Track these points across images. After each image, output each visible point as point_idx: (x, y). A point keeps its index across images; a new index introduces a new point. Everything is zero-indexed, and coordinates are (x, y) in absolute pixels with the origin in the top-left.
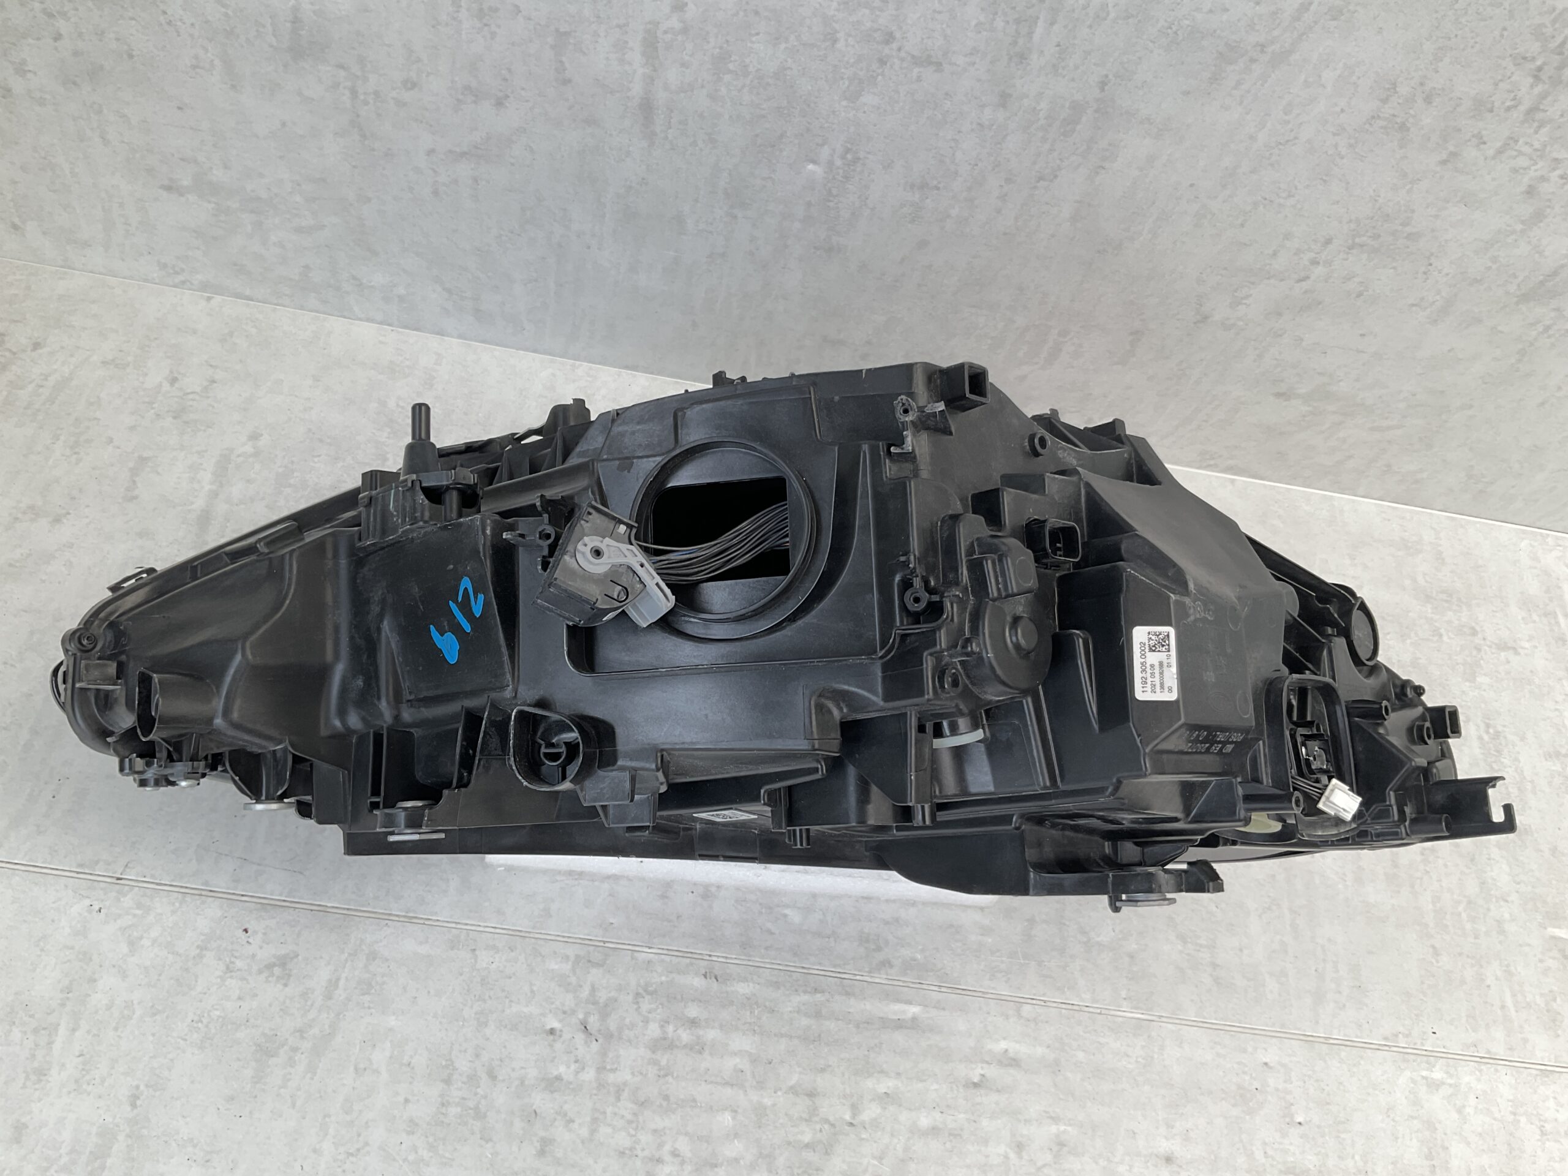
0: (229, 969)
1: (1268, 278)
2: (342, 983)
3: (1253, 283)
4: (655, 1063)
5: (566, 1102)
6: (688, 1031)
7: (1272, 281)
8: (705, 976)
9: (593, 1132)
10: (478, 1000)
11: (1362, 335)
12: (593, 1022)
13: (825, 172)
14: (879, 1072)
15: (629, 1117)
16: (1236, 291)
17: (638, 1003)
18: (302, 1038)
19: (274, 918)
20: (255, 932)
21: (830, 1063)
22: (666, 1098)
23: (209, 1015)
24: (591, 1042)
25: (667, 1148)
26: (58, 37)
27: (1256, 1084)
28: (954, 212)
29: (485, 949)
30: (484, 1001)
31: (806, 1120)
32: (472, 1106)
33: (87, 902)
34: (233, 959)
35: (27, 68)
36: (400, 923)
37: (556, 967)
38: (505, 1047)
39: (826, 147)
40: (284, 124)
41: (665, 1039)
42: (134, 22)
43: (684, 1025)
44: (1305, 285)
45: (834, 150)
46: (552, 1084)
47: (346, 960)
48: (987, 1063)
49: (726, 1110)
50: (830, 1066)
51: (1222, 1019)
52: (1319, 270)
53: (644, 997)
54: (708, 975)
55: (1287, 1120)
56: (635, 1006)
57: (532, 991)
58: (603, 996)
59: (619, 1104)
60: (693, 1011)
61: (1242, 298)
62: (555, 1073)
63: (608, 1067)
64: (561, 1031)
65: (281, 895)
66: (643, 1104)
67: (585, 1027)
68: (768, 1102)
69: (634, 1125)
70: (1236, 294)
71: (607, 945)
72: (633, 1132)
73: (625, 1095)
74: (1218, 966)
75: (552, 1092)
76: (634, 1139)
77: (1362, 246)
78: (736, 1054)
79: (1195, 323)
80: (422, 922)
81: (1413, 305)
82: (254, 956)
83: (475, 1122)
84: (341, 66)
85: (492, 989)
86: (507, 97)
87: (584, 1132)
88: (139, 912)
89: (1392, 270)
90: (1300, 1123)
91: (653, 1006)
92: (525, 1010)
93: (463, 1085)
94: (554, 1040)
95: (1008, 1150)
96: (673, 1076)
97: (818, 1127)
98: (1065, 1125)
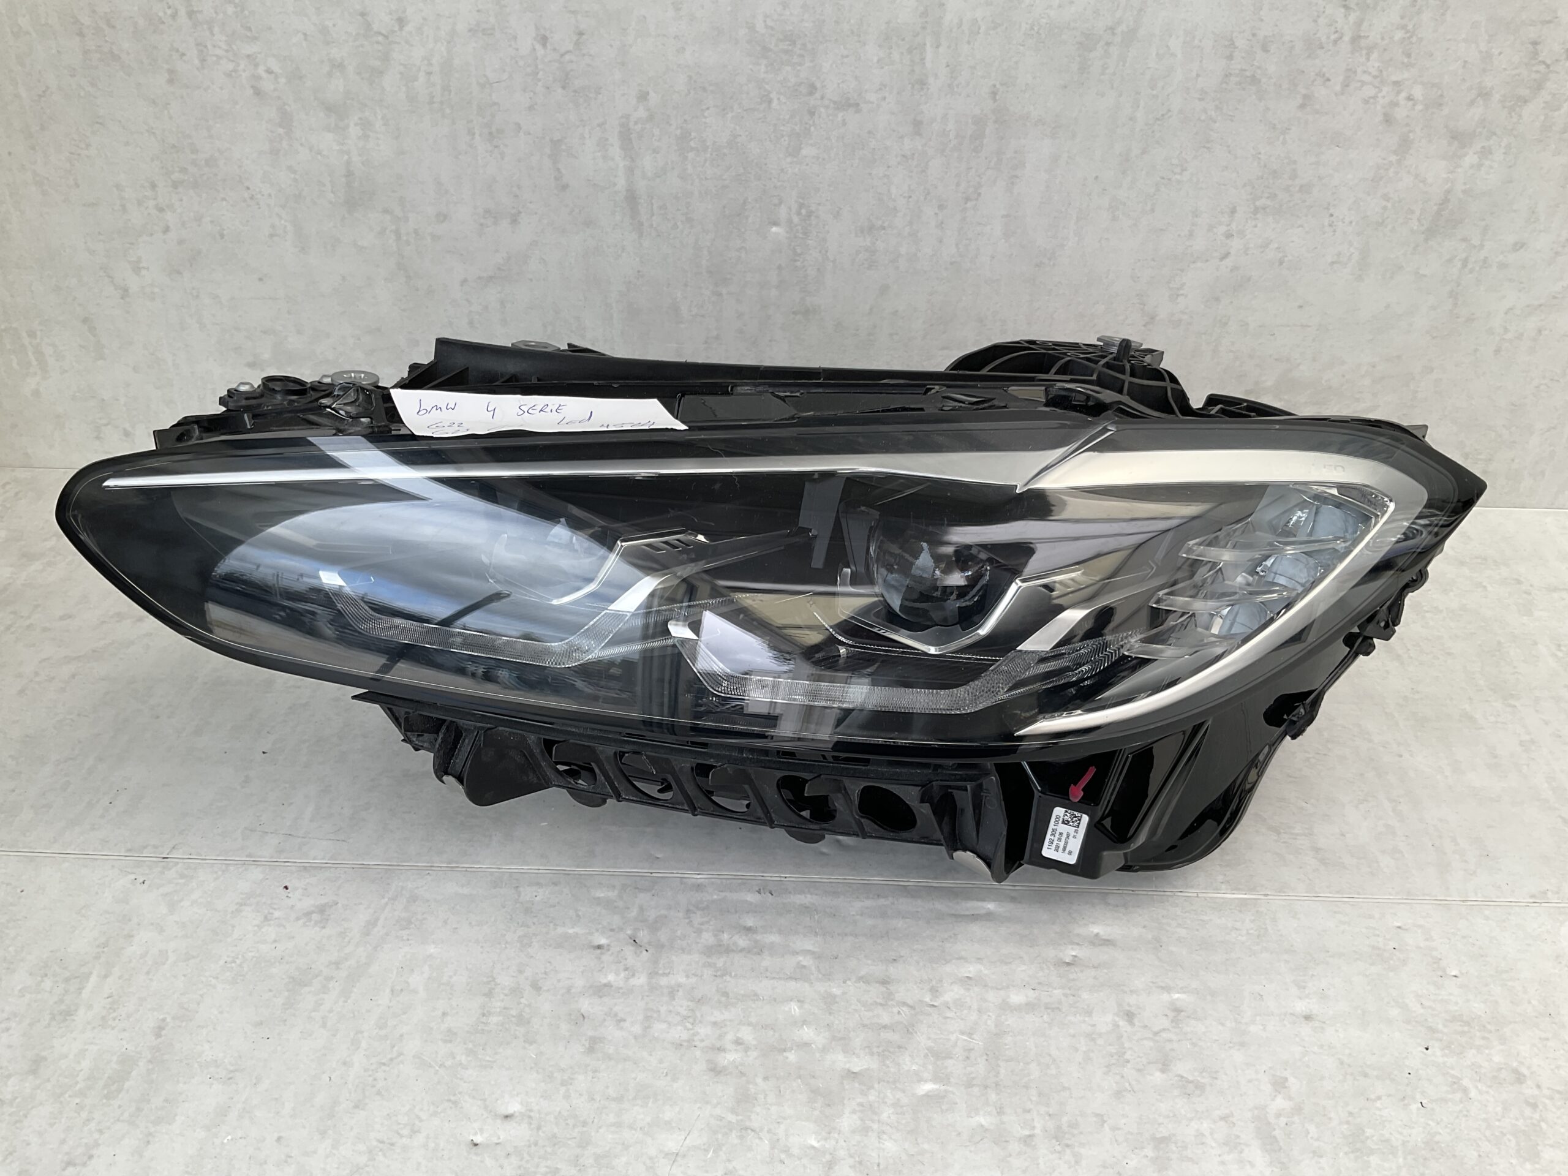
0: (266, 918)
1: (1194, 262)
2: (381, 923)
3: (1182, 270)
4: (710, 965)
5: (616, 1004)
6: (744, 937)
7: (1199, 264)
8: (759, 892)
9: (647, 1028)
10: (522, 926)
11: (1301, 307)
12: (643, 936)
13: (787, 232)
14: (957, 959)
15: (684, 1012)
16: (1168, 283)
17: (689, 918)
18: (338, 968)
19: (315, 876)
20: (296, 889)
21: (902, 955)
22: (726, 994)
23: (243, 956)
24: (641, 952)
25: (730, 1037)
26: (166, 230)
27: (1392, 944)
28: (903, 250)
29: (528, 886)
30: (528, 927)
31: (881, 1005)
32: (515, 1014)
33: (133, 877)
34: (271, 911)
35: (141, 265)
36: (441, 872)
37: (602, 895)
38: (550, 962)
39: (783, 206)
40: (344, 278)
41: (720, 945)
42: (224, 203)
43: (739, 932)
44: (1229, 262)
45: (790, 208)
46: (601, 990)
47: (387, 904)
48: (1078, 944)
49: (791, 1001)
50: (902, 957)
51: (1338, 892)
52: (1236, 244)
53: (695, 913)
54: (762, 890)
55: (1440, 973)
56: (687, 921)
57: (578, 916)
58: (652, 914)
59: (674, 1003)
60: (750, 921)
61: (1178, 289)
62: (604, 981)
63: (660, 972)
64: (608, 945)
65: (323, 859)
66: (700, 1001)
67: (634, 940)
68: (836, 991)
69: (691, 1020)
70: (1171, 286)
71: (654, 875)
72: (689, 1026)
73: (680, 994)
74: (1319, 849)
75: (601, 997)
76: (692, 1032)
77: (1264, 209)
78: (797, 953)
79: (1145, 326)
80: (464, 869)
81: (1333, 263)
82: (293, 906)
83: (517, 1028)
84: (386, 211)
85: (536, 917)
86: (520, 212)
87: (637, 1029)
88: (182, 881)
89: (1300, 229)
90: (1455, 976)
91: (705, 919)
92: (571, 931)
93: (505, 997)
94: (602, 954)
95: (1117, 1019)
96: (731, 976)
97: (895, 1010)
98: (1179, 993)
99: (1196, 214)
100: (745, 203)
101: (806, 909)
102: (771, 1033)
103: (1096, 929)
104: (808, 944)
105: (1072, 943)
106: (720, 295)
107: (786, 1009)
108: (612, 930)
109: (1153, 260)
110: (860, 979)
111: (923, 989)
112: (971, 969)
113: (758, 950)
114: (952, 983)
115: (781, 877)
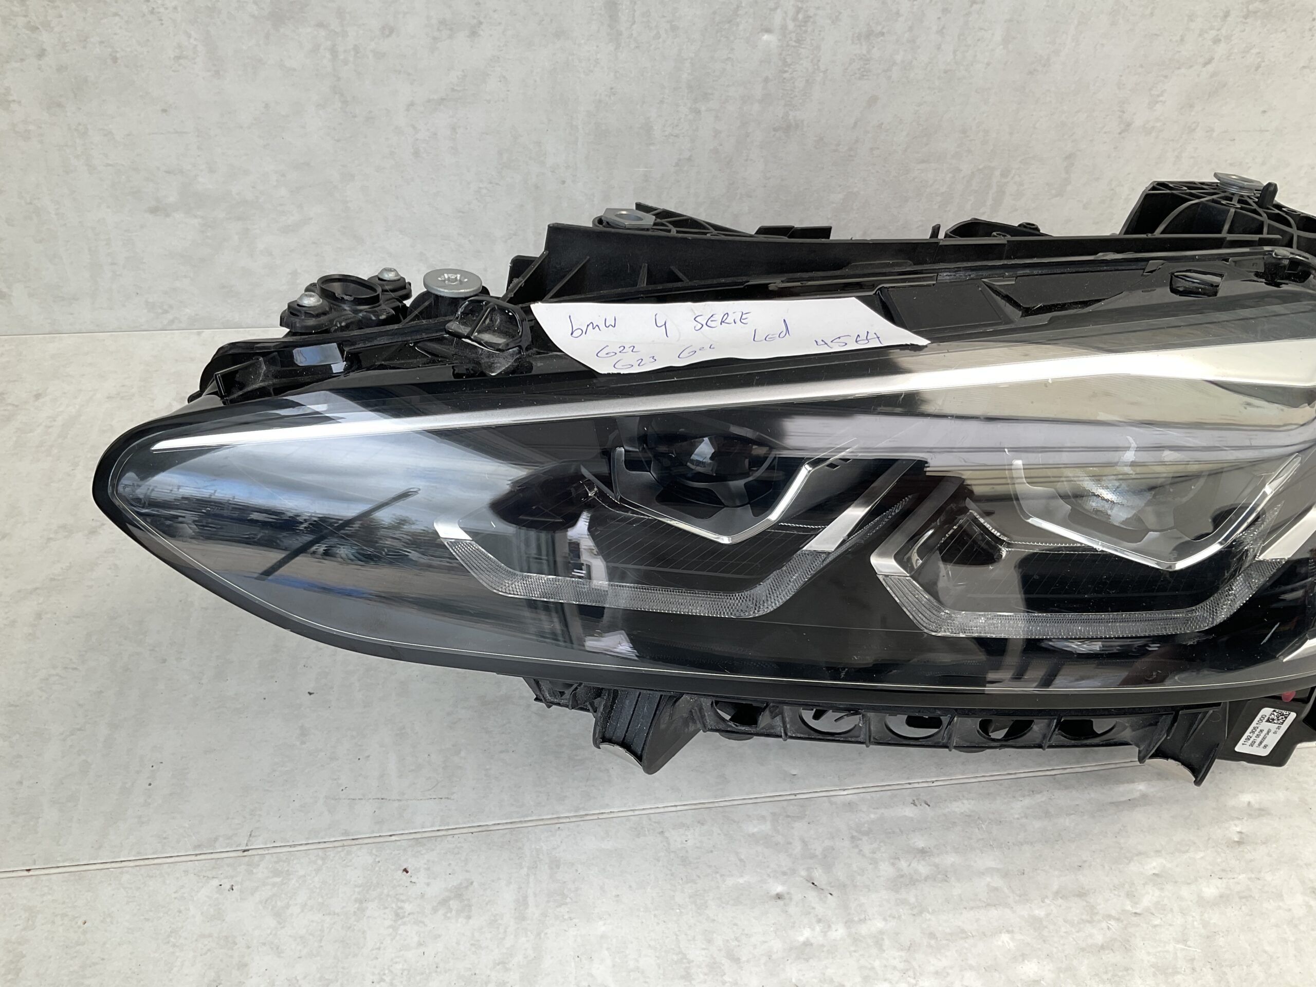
99: (1191, 18)
100: (738, 7)
101: (970, 819)
102: (996, 975)
103: (1246, 798)
104: (988, 860)
105: (1233, 819)
106: (698, 112)
107: (1000, 943)
108: (784, 874)
109: (1141, 66)
110: (1057, 894)
111: (1120, 896)
112: (1154, 864)
113: (942, 876)
114: (1144, 884)
115: (927, 782)
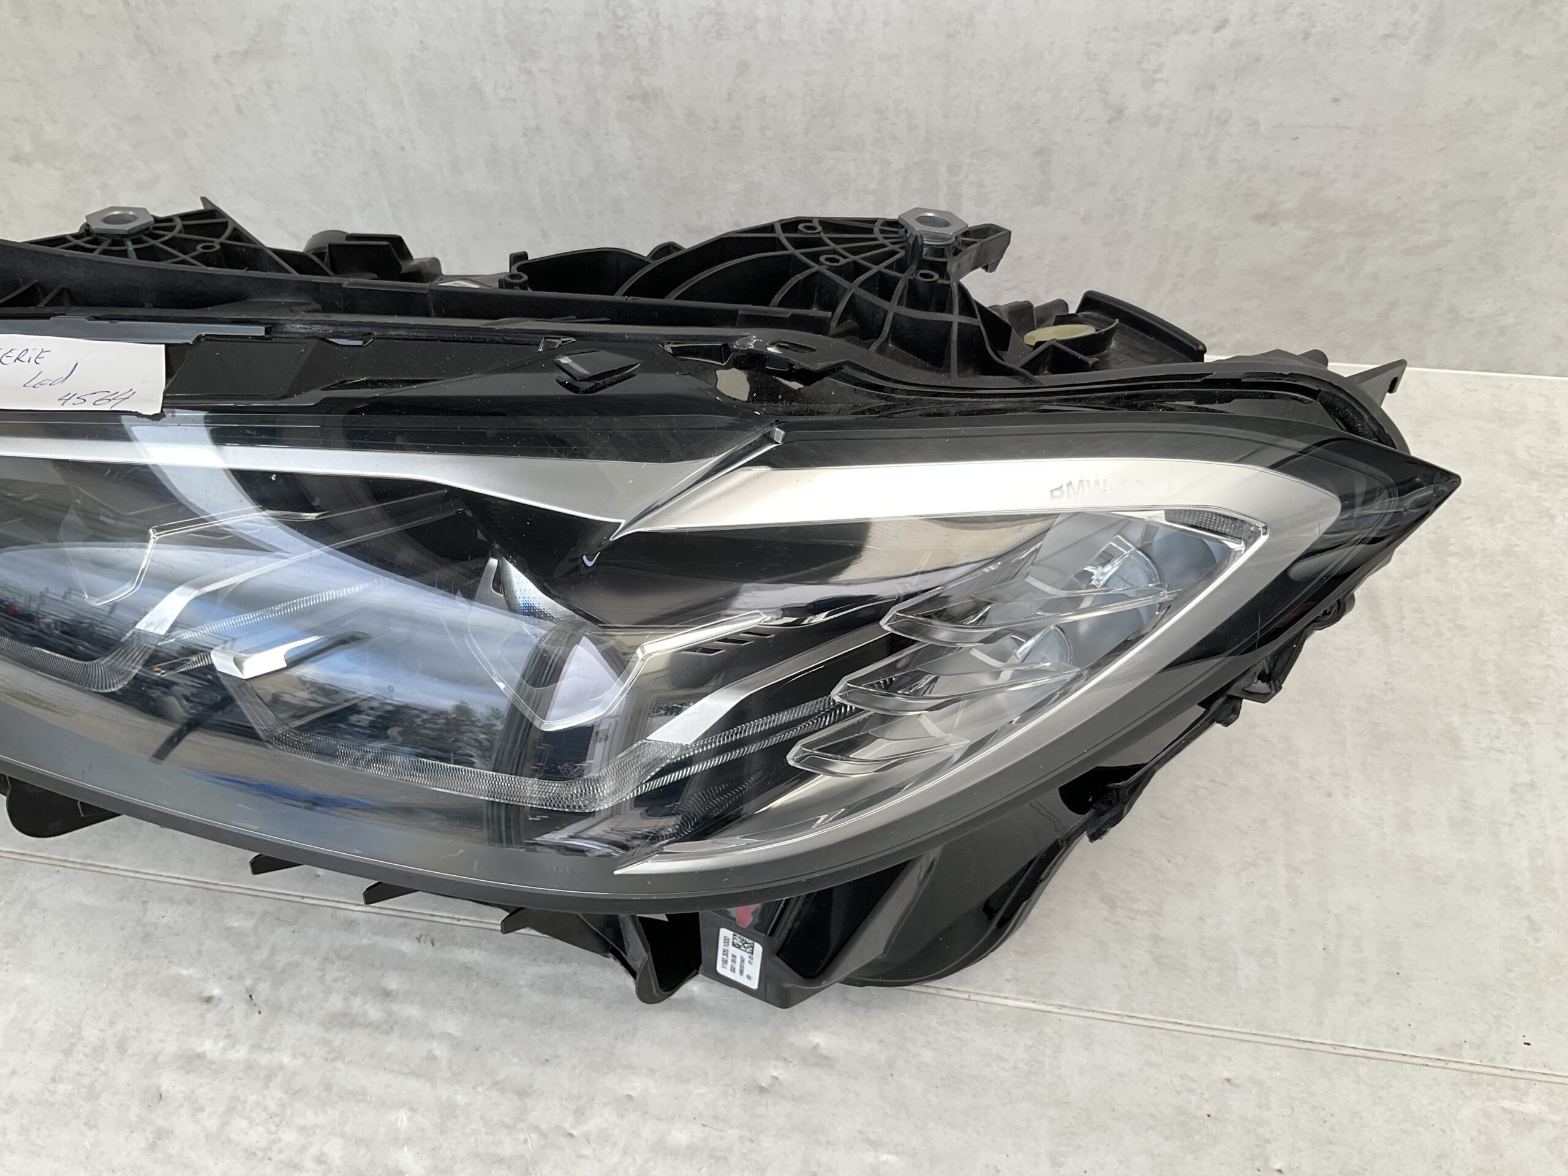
1: (1176, 33)
3: (1159, 45)
4: (325, 1042)
5: (201, 1085)
6: (378, 1006)
7: (1183, 37)
8: (419, 939)
9: (224, 1124)
10: (134, 959)
11: (1336, 100)
12: (263, 990)
14: (625, 1067)
15: (273, 1108)
16: (1140, 62)
17: (323, 970)
21: (559, 1053)
22: (328, 1087)
24: (253, 1014)
25: (314, 1150)
27: (1208, 1108)
29: (159, 902)
30: (140, 960)
31: (508, 1127)
32: (86, 1084)
37: (236, 924)
38: (147, 1015)
41: (346, 1015)
43: (375, 997)
44: (1227, 35)
46: (192, 1062)
48: (785, 1060)
49: (402, 1107)
50: (557, 1056)
51: (1162, 1013)
53: (333, 963)
54: (423, 937)
55: (1258, 1164)
56: (320, 974)
57: (199, 951)
58: (282, 960)
59: (266, 1092)
60: (393, 983)
61: (1155, 72)
62: (199, 1050)
63: (265, 1046)
64: (220, 998)
66: (295, 1094)
67: (251, 996)
68: (461, 1099)
69: (277, 1120)
70: (1144, 67)
71: (305, 900)
72: (273, 1128)
73: (278, 1080)
74: (1162, 939)
75: (187, 1072)
76: (273, 1137)
78: (433, 1037)
79: (1109, 122)
80: (98, 869)
81: (1386, 36)
83: (83, 1103)
85: (153, 947)
87: (212, 1124)
90: (1280, 1171)
91: (342, 974)
92: (185, 972)
93: (84, 1058)
94: (207, 1010)
96: (343, 1062)
97: (522, 1137)
98: (889, 1152)
101: (467, 971)
102: (363, 1151)
103: (819, 1039)
104: (451, 1024)
105: (778, 1058)
107: (393, 1119)
108: (230, 978)
109: (1115, 29)
110: (496, 1084)
111: (566, 1108)
112: (637, 1084)
113: (388, 1026)
114: (605, 1104)
115: (453, 918)
